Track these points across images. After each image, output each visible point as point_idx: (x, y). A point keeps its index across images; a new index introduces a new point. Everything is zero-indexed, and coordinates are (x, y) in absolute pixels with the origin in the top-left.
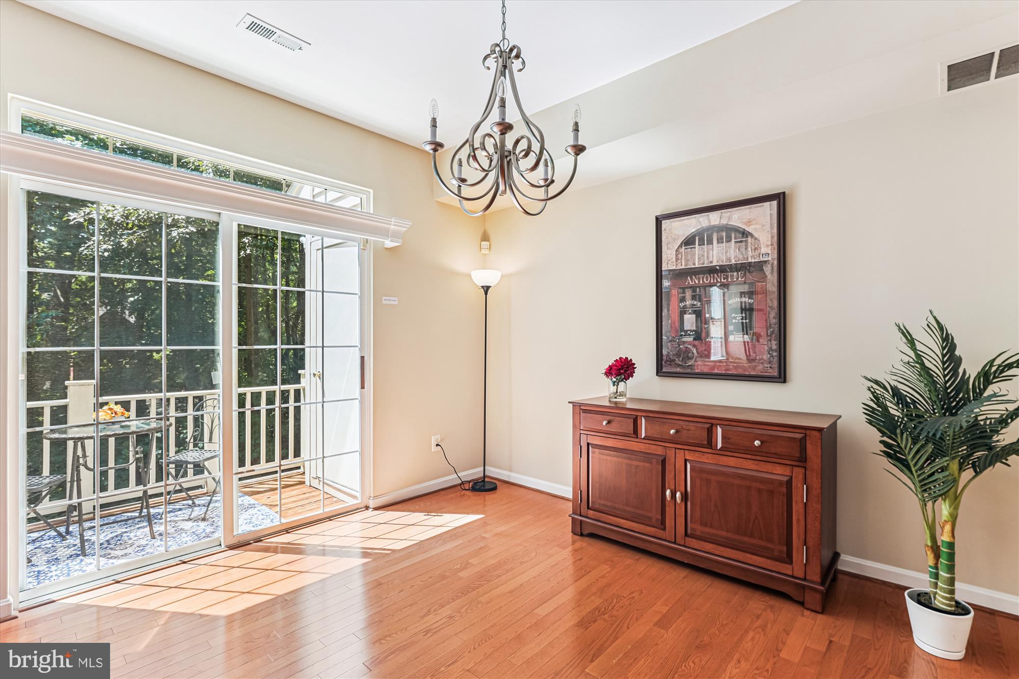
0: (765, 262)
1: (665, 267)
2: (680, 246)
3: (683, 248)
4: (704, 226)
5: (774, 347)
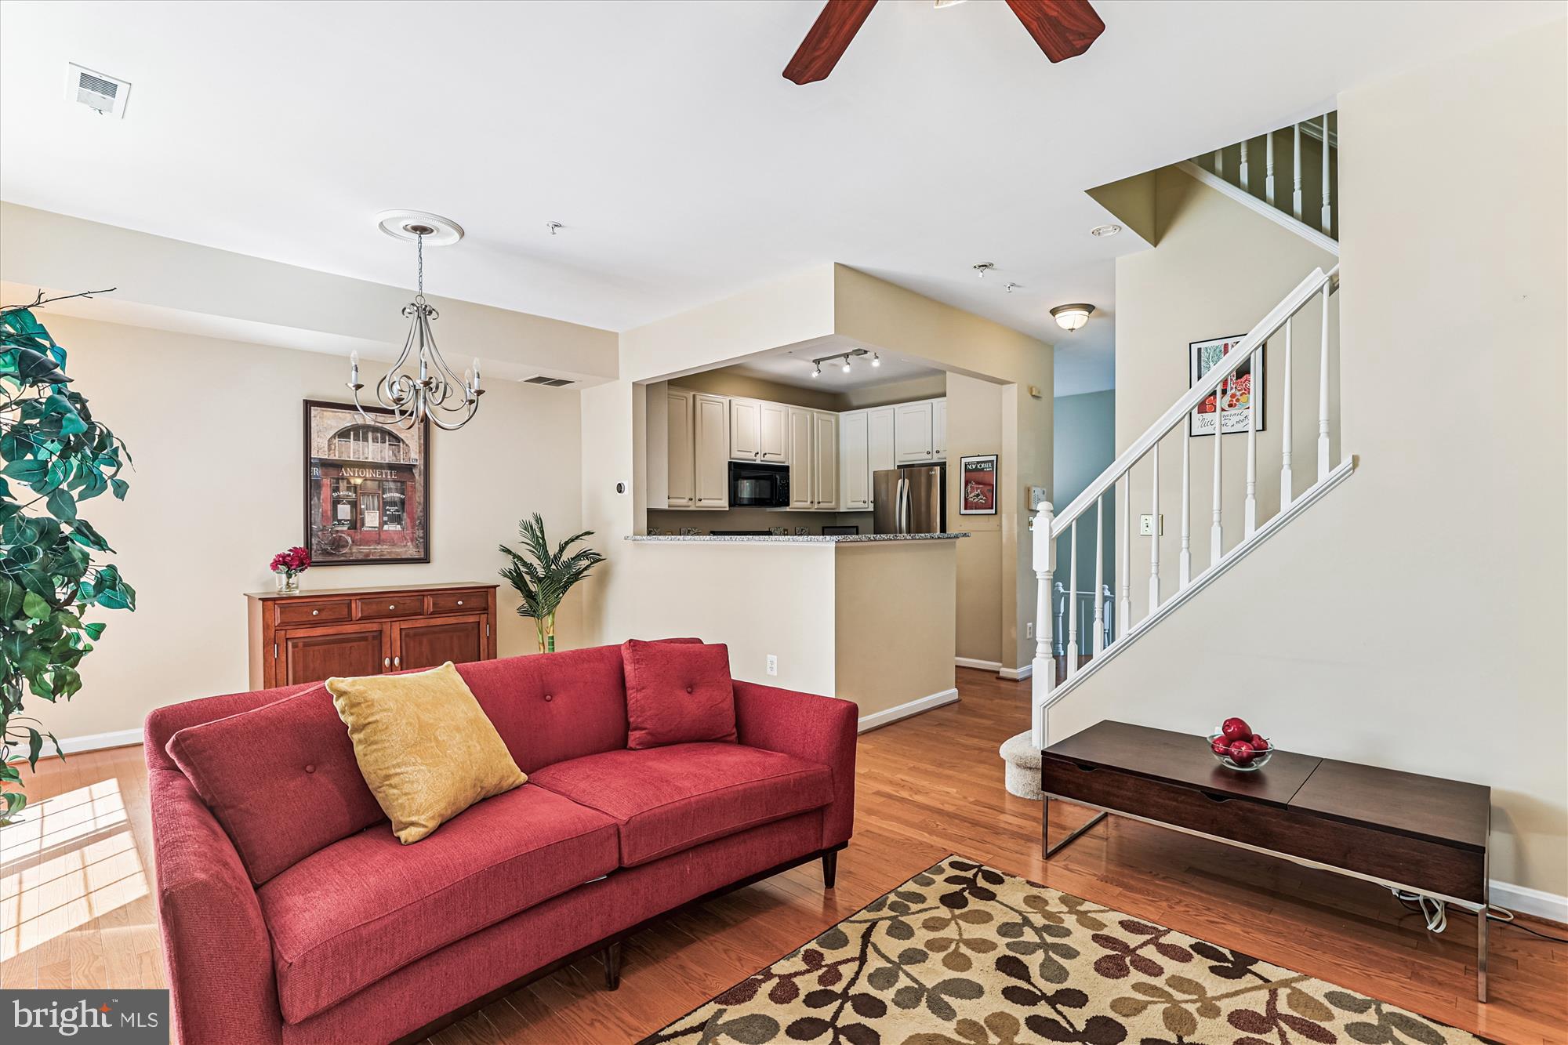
0: (414, 466)
1: (314, 454)
2: (334, 437)
3: (337, 439)
4: (359, 423)
5: (421, 535)
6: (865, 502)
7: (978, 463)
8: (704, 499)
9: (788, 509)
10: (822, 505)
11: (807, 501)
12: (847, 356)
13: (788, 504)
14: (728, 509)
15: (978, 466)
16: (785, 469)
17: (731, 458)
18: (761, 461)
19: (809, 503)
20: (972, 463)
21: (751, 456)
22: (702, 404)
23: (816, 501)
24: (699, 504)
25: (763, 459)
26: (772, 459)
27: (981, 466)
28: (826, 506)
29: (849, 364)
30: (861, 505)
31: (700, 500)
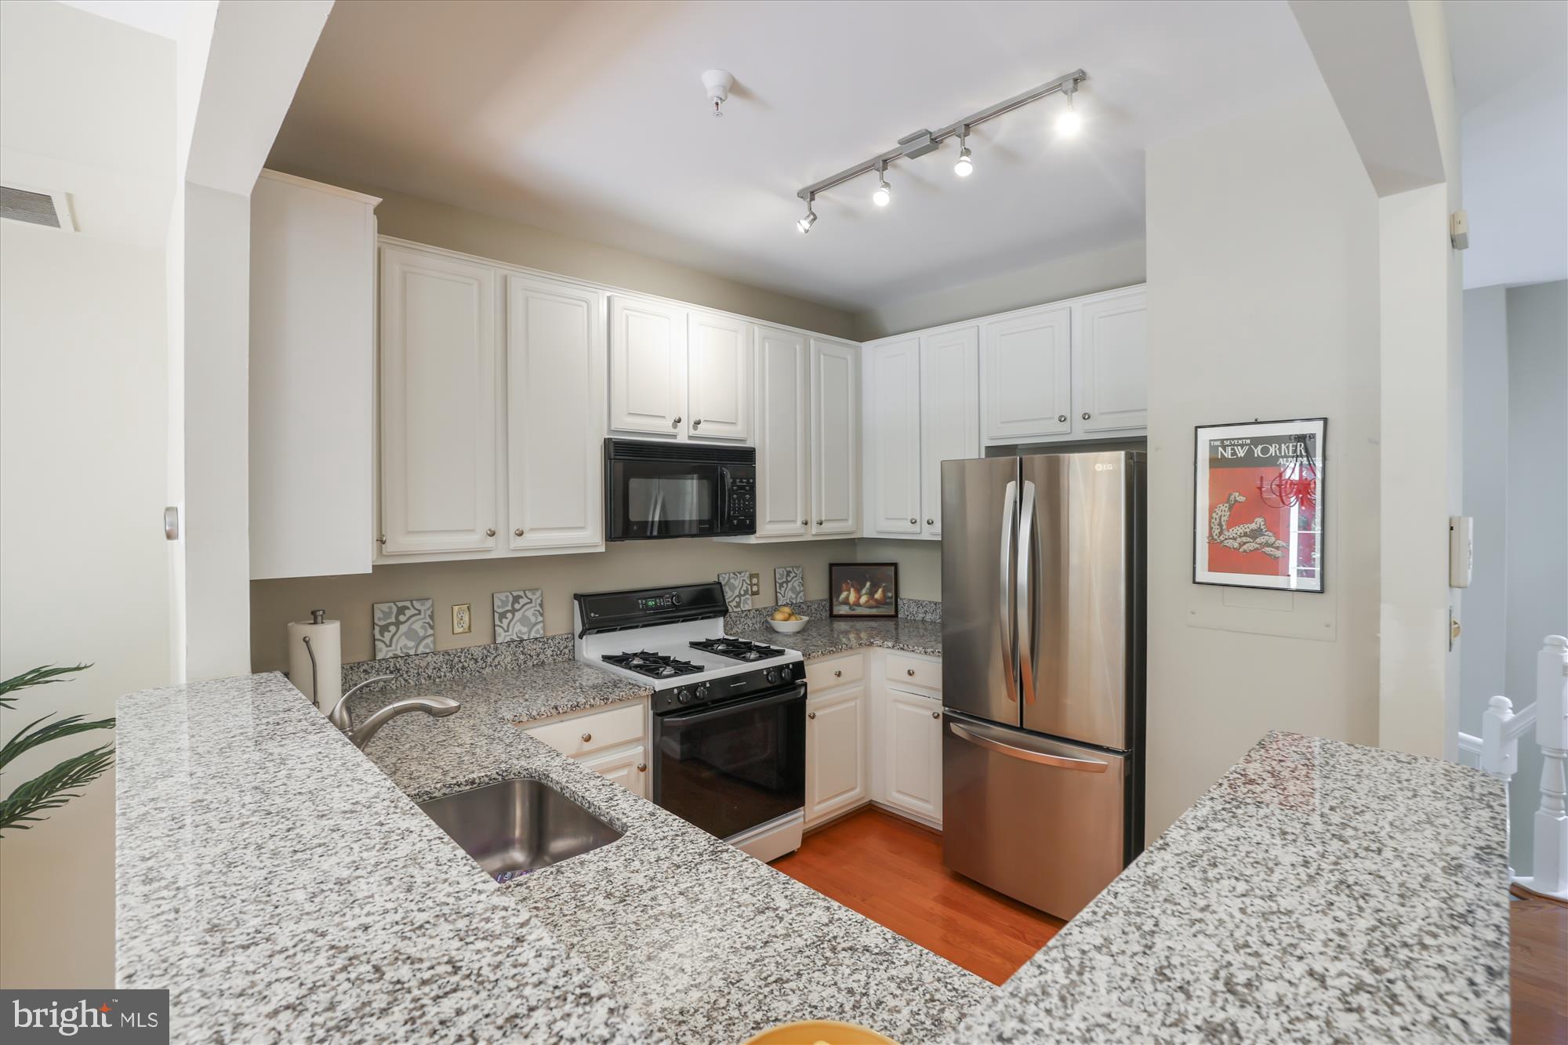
6: (914, 522)
7: (1256, 441)
8: (532, 530)
9: (752, 540)
10: (827, 527)
11: (794, 521)
12: (884, 163)
13: (751, 529)
14: (602, 549)
15: (1258, 451)
16: (746, 456)
17: (610, 431)
18: (690, 437)
19: (799, 523)
20: (1233, 443)
21: (665, 426)
22: (527, 299)
23: (815, 519)
24: (520, 542)
25: (692, 432)
26: (716, 432)
27: (1265, 451)
28: (834, 529)
29: (887, 185)
30: (906, 526)
31: (521, 534)
